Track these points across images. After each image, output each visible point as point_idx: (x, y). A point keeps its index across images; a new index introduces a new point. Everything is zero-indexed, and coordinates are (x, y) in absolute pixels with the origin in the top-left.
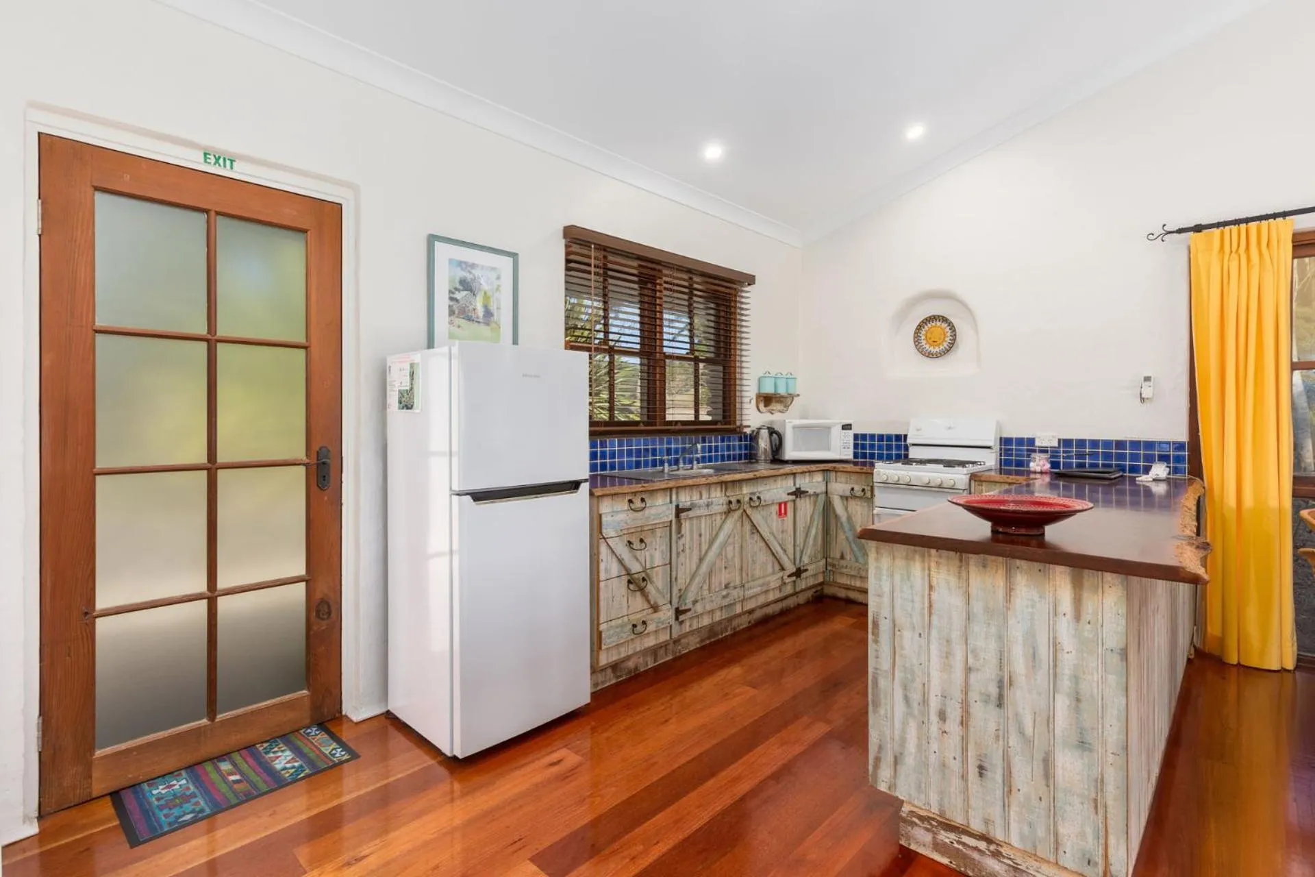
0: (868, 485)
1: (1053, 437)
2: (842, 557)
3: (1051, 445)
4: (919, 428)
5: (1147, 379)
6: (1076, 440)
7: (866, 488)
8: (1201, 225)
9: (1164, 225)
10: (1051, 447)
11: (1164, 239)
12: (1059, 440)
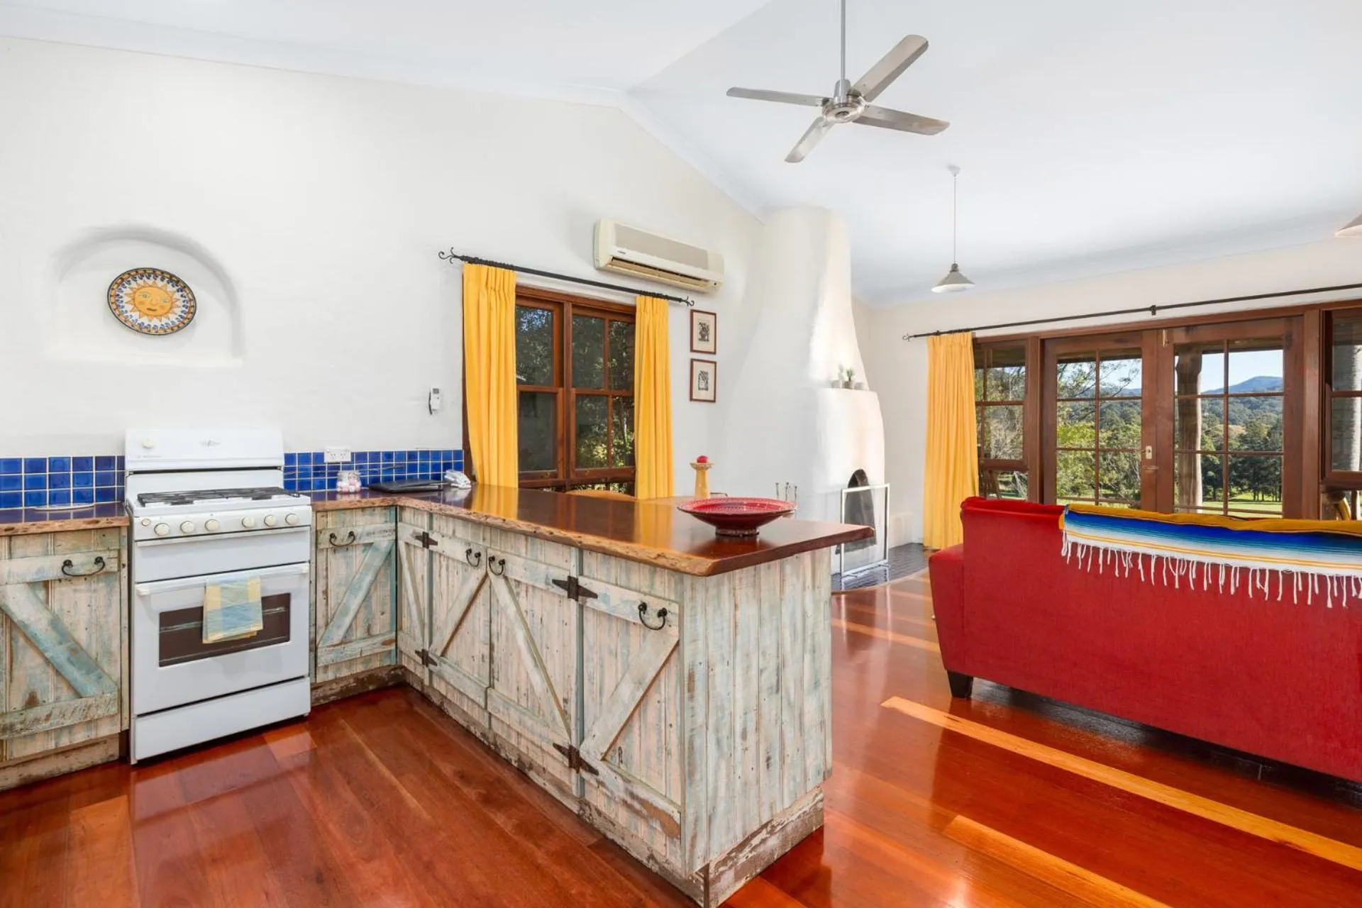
0: (109, 550)
1: (346, 450)
2: (32, 702)
3: (344, 460)
4: (147, 444)
5: (436, 391)
6: (370, 453)
7: (105, 556)
8: (477, 258)
9: (452, 248)
10: (343, 463)
11: (452, 261)
12: (352, 454)
